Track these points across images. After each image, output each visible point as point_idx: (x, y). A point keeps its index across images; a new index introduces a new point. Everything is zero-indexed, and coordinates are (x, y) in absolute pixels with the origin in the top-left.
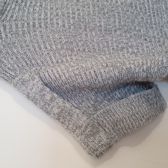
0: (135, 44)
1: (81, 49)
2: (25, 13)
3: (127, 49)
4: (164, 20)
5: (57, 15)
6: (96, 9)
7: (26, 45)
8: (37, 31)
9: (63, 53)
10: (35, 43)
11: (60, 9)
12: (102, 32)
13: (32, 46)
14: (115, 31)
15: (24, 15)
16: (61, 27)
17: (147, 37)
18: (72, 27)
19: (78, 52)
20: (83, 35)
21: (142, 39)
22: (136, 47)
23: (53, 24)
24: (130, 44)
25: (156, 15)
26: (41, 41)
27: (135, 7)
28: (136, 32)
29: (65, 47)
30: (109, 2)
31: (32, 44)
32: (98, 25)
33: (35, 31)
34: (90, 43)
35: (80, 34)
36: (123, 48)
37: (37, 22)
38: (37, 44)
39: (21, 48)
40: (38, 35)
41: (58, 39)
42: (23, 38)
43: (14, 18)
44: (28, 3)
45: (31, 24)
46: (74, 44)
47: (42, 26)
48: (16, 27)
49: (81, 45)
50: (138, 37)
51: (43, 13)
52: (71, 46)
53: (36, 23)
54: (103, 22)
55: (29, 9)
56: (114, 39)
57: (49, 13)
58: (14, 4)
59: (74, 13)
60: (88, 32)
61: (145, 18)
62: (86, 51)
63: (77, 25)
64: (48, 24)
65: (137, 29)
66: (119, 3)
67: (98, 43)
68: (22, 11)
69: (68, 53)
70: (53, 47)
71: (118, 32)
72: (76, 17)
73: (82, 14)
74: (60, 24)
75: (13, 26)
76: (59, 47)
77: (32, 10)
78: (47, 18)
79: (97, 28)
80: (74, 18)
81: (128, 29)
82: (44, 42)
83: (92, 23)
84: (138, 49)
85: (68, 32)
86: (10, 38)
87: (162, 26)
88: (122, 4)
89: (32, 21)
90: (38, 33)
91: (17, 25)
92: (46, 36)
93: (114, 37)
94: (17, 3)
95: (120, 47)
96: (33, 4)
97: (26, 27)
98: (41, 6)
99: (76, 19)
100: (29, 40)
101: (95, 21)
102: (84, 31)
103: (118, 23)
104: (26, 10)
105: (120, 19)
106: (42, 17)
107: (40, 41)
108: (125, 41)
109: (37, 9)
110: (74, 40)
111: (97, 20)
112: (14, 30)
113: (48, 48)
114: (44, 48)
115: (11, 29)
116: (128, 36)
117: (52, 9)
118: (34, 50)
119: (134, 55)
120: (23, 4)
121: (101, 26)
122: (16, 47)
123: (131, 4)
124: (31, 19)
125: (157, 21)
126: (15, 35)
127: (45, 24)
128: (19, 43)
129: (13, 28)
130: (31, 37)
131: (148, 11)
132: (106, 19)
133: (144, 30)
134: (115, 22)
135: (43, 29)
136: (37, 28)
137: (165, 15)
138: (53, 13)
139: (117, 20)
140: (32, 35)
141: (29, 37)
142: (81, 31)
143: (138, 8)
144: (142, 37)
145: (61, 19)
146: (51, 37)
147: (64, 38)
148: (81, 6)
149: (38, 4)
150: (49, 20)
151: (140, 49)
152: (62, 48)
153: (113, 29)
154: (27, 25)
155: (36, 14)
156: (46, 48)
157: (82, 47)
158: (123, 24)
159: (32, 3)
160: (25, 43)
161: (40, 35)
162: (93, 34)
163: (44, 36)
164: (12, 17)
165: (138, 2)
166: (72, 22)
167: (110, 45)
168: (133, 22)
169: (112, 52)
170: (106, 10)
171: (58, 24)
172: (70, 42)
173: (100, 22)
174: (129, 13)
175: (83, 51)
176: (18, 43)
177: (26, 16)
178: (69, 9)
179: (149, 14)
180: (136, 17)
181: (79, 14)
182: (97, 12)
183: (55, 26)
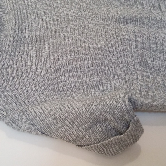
0: (105, 82)
1: (61, 89)
2: (14, 62)
3: (99, 87)
4: (129, 59)
5: (41, 61)
6: (73, 54)
7: (15, 89)
8: (24, 76)
9: (46, 94)
10: (23, 86)
11: (43, 56)
12: (78, 73)
13: (20, 89)
14: (89, 71)
15: (13, 63)
16: (44, 71)
17: (115, 75)
18: (53, 71)
19: (58, 92)
20: (62, 77)
21: (111, 76)
22: (105, 85)
23: (38, 69)
24: (101, 82)
25: (122, 55)
26: (28, 84)
27: (105, 50)
28: (106, 71)
29: (48, 88)
30: (83, 48)
31: (21, 87)
32: (74, 67)
33: (23, 76)
34: (68, 83)
35: (59, 76)
36: (95, 86)
37: (24, 68)
38: (24, 87)
39: (11, 91)
40: (25, 79)
41: (42, 81)
42: (13, 82)
43: (5, 66)
44: (17, 52)
45: (19, 70)
46: (55, 85)
47: (29, 71)
48: (7, 74)
49: (60, 85)
50: (108, 75)
51: (29, 61)
52: (53, 86)
53: (24, 70)
54: (78, 64)
55: (17, 58)
56: (88, 79)
57: (34, 60)
58: (5, 55)
59: (54, 59)
60: (66, 73)
61: (113, 59)
62: (65, 91)
63: (57, 69)
64: (33, 69)
65: (107, 68)
66: (91, 48)
67: (74, 83)
68: (12, 60)
69: (50, 93)
70: (38, 89)
71: (91, 72)
72: (57, 62)
73: (61, 59)
74: (43, 69)
75: (4, 73)
76: (43, 88)
77: (20, 59)
78: (33, 65)
79: (74, 70)
80: (54, 63)
81: (99, 69)
82: (30, 85)
83: (69, 66)
84: (107, 86)
85: (50, 75)
86: (2, 83)
87: (128, 65)
88: (94, 48)
89: (20, 68)
90: (25, 78)
91: (8, 72)
92: (32, 80)
93: (88, 76)
94: (8, 53)
95: (93, 85)
96: (21, 53)
97: (15, 73)
98: (27, 54)
99: (56, 64)
100: (17, 84)
101: (72, 65)
102: (63, 73)
103: (91, 64)
104: (15, 59)
105: (92, 61)
106: (29, 64)
107: (26, 84)
108: (96, 80)
109: (24, 58)
110: (55, 81)
111: (73, 63)
112: (6, 76)
113: (33, 90)
114: (30, 90)
115: (3, 75)
116: (100, 75)
117: (36, 56)
118: (22, 93)
119: (103, 92)
120: (13, 54)
121: (77, 68)
122: (7, 91)
123: (102, 48)
124: (19, 66)
125: (123, 61)
126: (6, 81)
127: (31, 70)
128: (10, 87)
129: (5, 75)
130: (19, 81)
131: (116, 53)
132: (81, 62)
133: (113, 69)
134: (88, 64)
135: (30, 74)
136: (24, 74)
137: (130, 55)
138: (37, 60)
139: (90, 62)
140: (20, 80)
141: (18, 82)
142: (60, 73)
143: (107, 51)
144: (111, 75)
145: (44, 65)
146: (36, 80)
147: (47, 81)
148: (60, 53)
149: (25, 53)
150: (34, 66)
151: (109, 86)
152: (45, 89)
153: (87, 70)
154: (16, 72)
155: (24, 62)
156: (32, 90)
157: (61, 87)
158: (95, 65)
159: (19, 53)
160: (15, 86)
161: (27, 79)
162: (71, 75)
163: (30, 80)
164: (4, 66)
165: (107, 46)
166: (53, 67)
167: (85, 84)
168: (103, 63)
169: (86, 90)
170: (81, 55)
171: (41, 69)
172: (52, 83)
173: (76, 64)
174: (100, 55)
175: (62, 91)
176: (8, 87)
177: (15, 64)
178: (51, 56)
179: (116, 55)
180: (106, 59)
181: (59, 60)
182: (73, 57)
183: (39, 71)
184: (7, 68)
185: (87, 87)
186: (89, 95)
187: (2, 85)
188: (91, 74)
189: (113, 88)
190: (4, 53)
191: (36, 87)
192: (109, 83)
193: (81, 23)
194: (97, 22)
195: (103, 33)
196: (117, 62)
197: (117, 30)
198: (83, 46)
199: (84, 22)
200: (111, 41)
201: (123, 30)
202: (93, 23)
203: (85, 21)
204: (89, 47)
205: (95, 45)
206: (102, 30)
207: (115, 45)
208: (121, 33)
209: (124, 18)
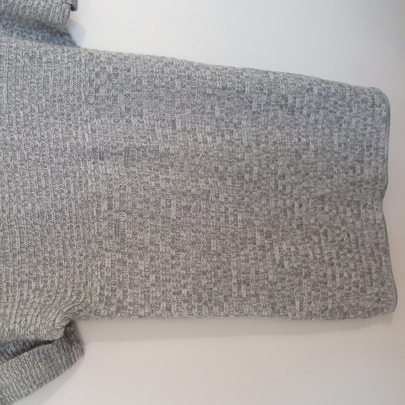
0: (42, 274)
3: (30, 283)
4: (93, 231)
14: (15, 255)
17: (63, 261)
21: (56, 263)
22: (43, 279)
24: (34, 275)
25: (80, 225)
27: (49, 216)
28: (46, 255)
30: (7, 213)
36: (23, 282)
56: (11, 270)
65: (49, 249)
66: (23, 212)
71: (19, 258)
81: (35, 252)
84: (46, 282)
87: (90, 241)
88: (27, 214)
95: (20, 280)
103: (19, 244)
105: (22, 238)
108: (27, 271)
116: (35, 261)
123: (43, 212)
125: (82, 235)
131: (69, 221)
133: (61, 249)
137: (96, 224)
139: (18, 240)
143: (53, 218)
144: (56, 261)
153: (11, 254)
167: (4, 279)
168: (43, 239)
174: (39, 226)
179: (69, 224)
180: (48, 233)
192: (50, 275)
193: (9, 159)
194: (41, 158)
195: (50, 181)
196: (69, 236)
197: (78, 175)
198: (7, 209)
199: (14, 157)
200: (62, 199)
201: (90, 175)
202: (33, 158)
203: (18, 154)
204: (19, 211)
205: (30, 206)
206: (50, 174)
207: (70, 205)
208: (84, 182)
209: (94, 150)
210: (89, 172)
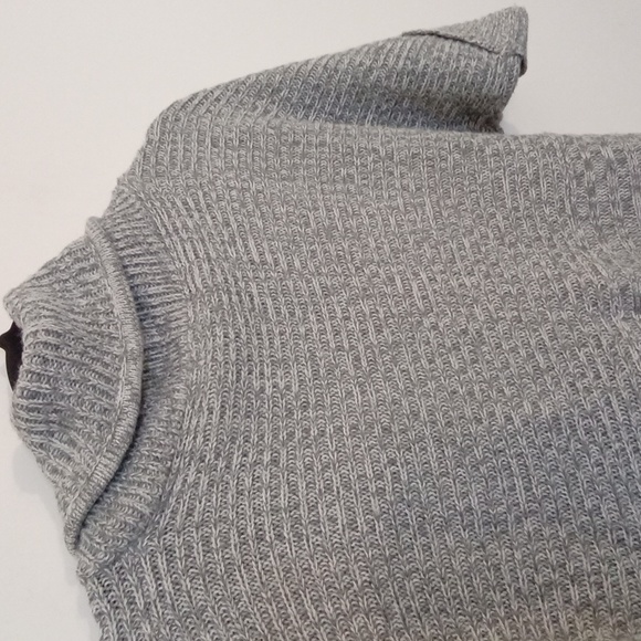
184: (203, 523)
185: (518, 590)
186: (532, 627)
187: (187, 599)
188: (529, 532)
189: (626, 592)
190: (189, 461)
191: (317, 602)
192: (605, 568)
193: (463, 320)
194: (522, 315)
195: (553, 357)
196: (622, 473)
197: (604, 342)
198: (484, 414)
199: (471, 317)
200: (588, 390)
201: (629, 341)
202: (509, 316)
203: (477, 310)
204: (509, 419)
205: (528, 408)
206: (548, 344)
207: (609, 404)
208: (621, 353)
209: (624, 290)
210: (625, 335)
